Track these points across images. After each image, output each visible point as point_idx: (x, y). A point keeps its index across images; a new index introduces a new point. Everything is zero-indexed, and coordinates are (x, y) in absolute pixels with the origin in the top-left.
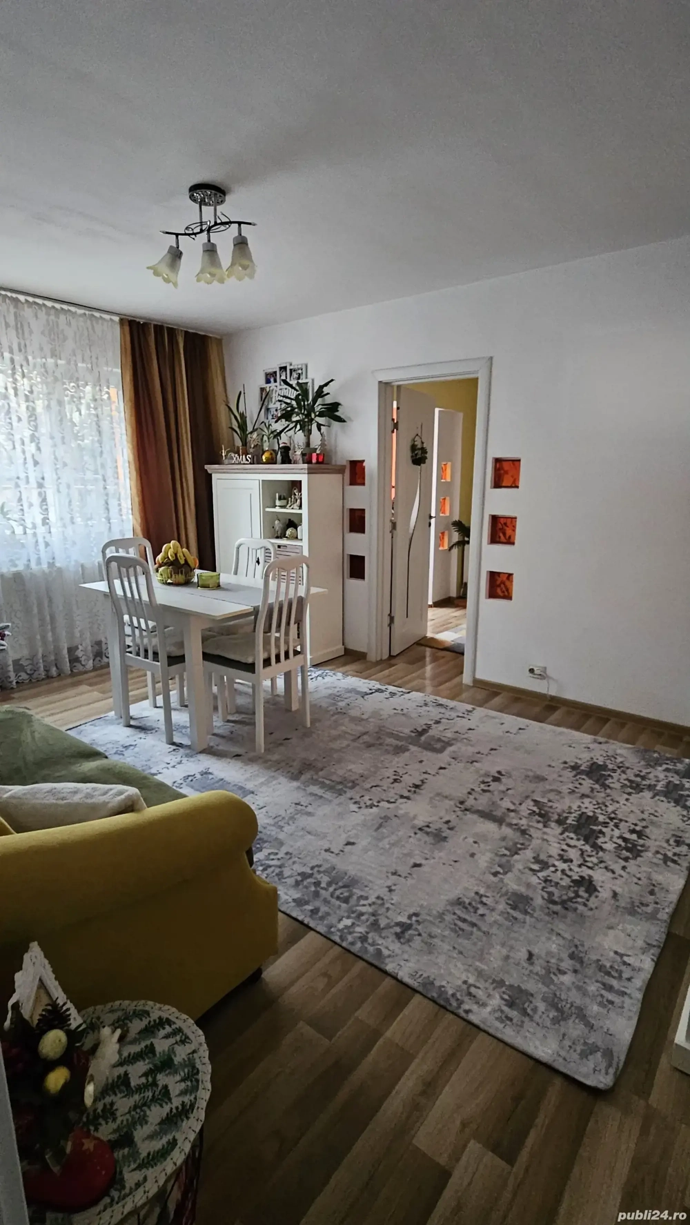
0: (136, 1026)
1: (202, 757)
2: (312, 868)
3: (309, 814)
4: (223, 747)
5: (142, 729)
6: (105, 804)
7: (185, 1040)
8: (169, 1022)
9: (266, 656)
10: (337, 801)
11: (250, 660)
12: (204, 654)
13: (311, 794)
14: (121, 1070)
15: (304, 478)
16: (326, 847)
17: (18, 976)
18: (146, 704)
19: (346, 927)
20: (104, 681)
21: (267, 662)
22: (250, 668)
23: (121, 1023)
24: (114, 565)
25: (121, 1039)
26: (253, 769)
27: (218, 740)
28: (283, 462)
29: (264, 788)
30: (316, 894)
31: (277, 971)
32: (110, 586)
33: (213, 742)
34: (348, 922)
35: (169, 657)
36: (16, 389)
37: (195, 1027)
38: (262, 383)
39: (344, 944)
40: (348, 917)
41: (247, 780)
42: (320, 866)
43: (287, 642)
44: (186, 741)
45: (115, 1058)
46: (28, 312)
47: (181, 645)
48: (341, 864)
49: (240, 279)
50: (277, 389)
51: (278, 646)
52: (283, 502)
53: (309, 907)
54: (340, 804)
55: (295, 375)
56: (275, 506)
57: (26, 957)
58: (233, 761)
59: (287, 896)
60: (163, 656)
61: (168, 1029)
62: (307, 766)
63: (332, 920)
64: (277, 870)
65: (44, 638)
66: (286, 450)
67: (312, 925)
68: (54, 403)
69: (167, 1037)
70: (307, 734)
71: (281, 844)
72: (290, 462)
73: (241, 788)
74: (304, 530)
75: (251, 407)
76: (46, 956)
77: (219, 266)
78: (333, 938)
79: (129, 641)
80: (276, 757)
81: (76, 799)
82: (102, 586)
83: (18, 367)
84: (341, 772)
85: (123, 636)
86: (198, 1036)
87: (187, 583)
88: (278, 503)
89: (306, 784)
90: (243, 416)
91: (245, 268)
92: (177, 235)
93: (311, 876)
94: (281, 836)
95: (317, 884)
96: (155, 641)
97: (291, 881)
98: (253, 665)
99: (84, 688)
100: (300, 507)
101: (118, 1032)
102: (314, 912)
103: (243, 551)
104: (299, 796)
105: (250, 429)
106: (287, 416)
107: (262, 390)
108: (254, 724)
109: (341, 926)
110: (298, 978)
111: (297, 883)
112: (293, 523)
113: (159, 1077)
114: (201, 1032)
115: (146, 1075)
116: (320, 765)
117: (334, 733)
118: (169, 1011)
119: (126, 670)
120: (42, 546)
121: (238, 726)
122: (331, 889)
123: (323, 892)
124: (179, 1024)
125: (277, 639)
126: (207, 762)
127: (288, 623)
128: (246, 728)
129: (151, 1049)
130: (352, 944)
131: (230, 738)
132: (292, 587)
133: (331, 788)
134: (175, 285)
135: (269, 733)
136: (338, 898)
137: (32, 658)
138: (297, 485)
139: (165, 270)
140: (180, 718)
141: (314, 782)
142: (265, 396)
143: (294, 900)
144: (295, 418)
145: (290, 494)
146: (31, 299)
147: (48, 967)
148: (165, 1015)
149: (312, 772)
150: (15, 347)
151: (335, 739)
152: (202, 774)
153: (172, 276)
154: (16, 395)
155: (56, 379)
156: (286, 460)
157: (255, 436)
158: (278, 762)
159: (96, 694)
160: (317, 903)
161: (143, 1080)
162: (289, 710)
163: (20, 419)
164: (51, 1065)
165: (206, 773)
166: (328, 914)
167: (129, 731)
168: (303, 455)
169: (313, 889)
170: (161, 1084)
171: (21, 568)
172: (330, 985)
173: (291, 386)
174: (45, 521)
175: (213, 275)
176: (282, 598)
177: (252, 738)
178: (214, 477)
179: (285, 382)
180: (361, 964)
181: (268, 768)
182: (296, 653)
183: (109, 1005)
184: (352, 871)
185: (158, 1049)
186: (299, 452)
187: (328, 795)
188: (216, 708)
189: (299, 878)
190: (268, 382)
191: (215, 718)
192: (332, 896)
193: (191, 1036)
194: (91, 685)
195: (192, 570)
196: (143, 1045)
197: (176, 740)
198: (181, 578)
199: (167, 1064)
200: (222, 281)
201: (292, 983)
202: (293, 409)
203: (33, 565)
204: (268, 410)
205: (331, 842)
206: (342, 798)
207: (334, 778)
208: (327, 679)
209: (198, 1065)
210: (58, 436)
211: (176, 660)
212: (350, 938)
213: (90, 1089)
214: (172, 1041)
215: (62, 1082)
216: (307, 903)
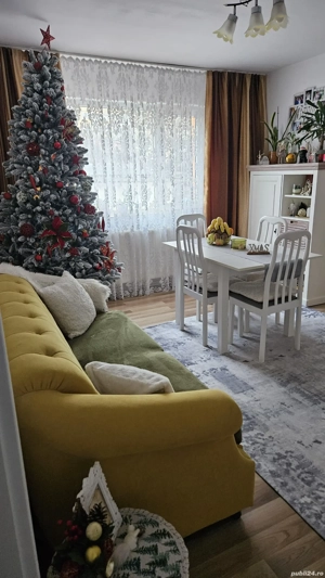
0: (150, 530)
1: (223, 358)
2: (287, 452)
3: (290, 413)
4: (238, 353)
5: (189, 333)
6: (148, 385)
7: (176, 551)
8: (169, 535)
9: (271, 298)
10: (312, 408)
11: (259, 300)
12: (230, 292)
13: (294, 399)
14: (136, 555)
15: (315, 173)
16: (299, 439)
17: (85, 480)
18: (195, 318)
19: (306, 503)
20: (171, 301)
21: (271, 302)
22: (260, 305)
23: (141, 525)
24: (181, 231)
25: (139, 535)
26: (255, 373)
27: (235, 349)
28: (301, 162)
29: (260, 387)
30: (287, 472)
31: (251, 517)
32: (178, 244)
33: (231, 349)
34: (309, 500)
35: (209, 292)
36: (133, 123)
37: (183, 545)
38: (292, 104)
39: (303, 515)
40: (309, 496)
41: (251, 379)
42: (292, 452)
43: (287, 289)
44: (215, 346)
45: (134, 546)
46: (146, 74)
47: (216, 285)
48: (308, 455)
49: (276, 29)
50: (303, 108)
51: (280, 291)
52: (298, 190)
53: (280, 480)
54: (314, 411)
55: (317, 96)
56: (291, 193)
57: (92, 469)
58: (243, 365)
59: (265, 467)
60: (205, 291)
61: (167, 540)
62: (293, 378)
63: (296, 494)
64: (262, 447)
65: (138, 272)
66: (304, 152)
67: (281, 493)
68: (158, 130)
69: (166, 544)
70: (297, 354)
71: (267, 429)
72: (306, 162)
73: (245, 384)
74: (311, 211)
75: (282, 123)
76: (103, 472)
77: (262, 23)
78: (296, 508)
79: (186, 278)
80: (272, 367)
81: (134, 378)
82: (174, 244)
83: (136, 109)
84: (318, 388)
85: (183, 274)
86: (184, 552)
87: (225, 245)
88: (294, 191)
89: (292, 390)
90: (276, 130)
91: (280, 20)
92: (235, 5)
93: (285, 457)
94: (268, 423)
95: (289, 464)
96: (201, 280)
97: (270, 457)
98: (262, 303)
99: (161, 303)
100: (310, 194)
101: (138, 531)
102: (284, 484)
103: (265, 224)
104: (284, 398)
105: (280, 139)
106: (307, 127)
107: (292, 109)
108: (259, 342)
109: (302, 501)
110: (267, 527)
111: (274, 460)
112: (304, 206)
113: (157, 569)
114: (187, 550)
115: (150, 564)
116: (303, 379)
117: (317, 357)
118: (170, 528)
119: (184, 295)
120: (141, 218)
121: (249, 342)
122: (299, 471)
123: (292, 472)
124: (174, 539)
125: (281, 288)
126: (226, 362)
127: (289, 277)
128: (255, 344)
129: (155, 549)
130: (309, 517)
131: (243, 348)
132: (295, 251)
133: (308, 397)
134: (231, 41)
135: (269, 349)
136: (303, 480)
137: (132, 283)
138: (310, 177)
139: (225, 32)
140: (213, 330)
141: (298, 391)
142: (293, 113)
143: (271, 472)
144: (313, 129)
145: (304, 184)
146: (149, 65)
147: (104, 478)
148: (168, 530)
149: (296, 383)
150: (135, 97)
151: (317, 362)
152: (222, 369)
153: (229, 36)
154: (133, 126)
155: (161, 115)
156: (304, 160)
157: (283, 143)
158: (273, 371)
159: (168, 308)
160: (287, 479)
161: (148, 567)
162: (285, 336)
163: (134, 141)
164: (91, 544)
165: (224, 369)
166: (294, 489)
167: (182, 334)
168: (317, 155)
169: (285, 467)
170: (157, 574)
171: (129, 230)
172: (288, 541)
173: (313, 105)
174: (145, 203)
175: (257, 30)
176: (286, 259)
177: (257, 352)
178: (252, 173)
179: (309, 102)
180: (313, 534)
181: (265, 374)
182: (294, 298)
183: (137, 510)
184: (316, 463)
185: (160, 551)
186: (313, 154)
187: (306, 402)
188: (236, 327)
189: (276, 457)
190: (296, 103)
191: (235, 334)
192: (298, 476)
193: (181, 550)
194: (165, 302)
195: (229, 237)
196: (152, 544)
197: (209, 344)
198: (221, 241)
199: (162, 563)
200: (263, 34)
201: (262, 530)
202: (313, 122)
203: (135, 229)
204: (294, 124)
205: (303, 437)
206: (316, 407)
207: (313, 391)
208: (318, 318)
209: (181, 572)
210: (159, 150)
211: (212, 294)
212: (308, 512)
213: (111, 566)
214: (169, 548)
215: (95, 556)
216: (279, 476)
